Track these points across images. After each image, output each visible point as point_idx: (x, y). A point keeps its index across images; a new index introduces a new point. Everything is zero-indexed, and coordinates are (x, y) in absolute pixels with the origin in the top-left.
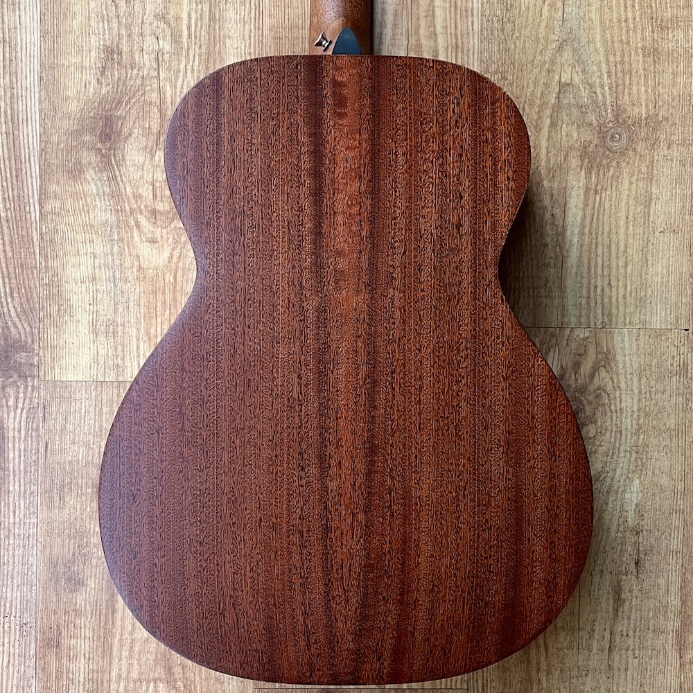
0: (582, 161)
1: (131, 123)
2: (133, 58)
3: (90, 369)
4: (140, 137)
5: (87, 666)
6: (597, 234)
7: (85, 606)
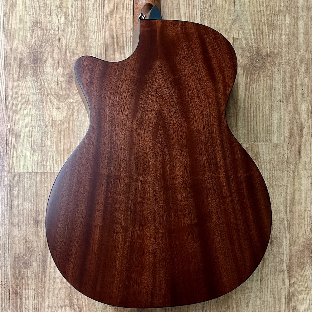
0: (244, 71)
1: (47, 55)
2: (47, 26)
3: (31, 167)
4: (51, 61)
5: (33, 302)
6: (251, 103)
7: (32, 275)
